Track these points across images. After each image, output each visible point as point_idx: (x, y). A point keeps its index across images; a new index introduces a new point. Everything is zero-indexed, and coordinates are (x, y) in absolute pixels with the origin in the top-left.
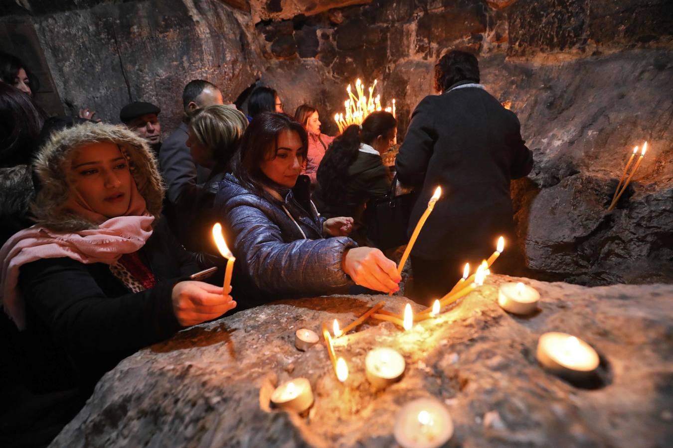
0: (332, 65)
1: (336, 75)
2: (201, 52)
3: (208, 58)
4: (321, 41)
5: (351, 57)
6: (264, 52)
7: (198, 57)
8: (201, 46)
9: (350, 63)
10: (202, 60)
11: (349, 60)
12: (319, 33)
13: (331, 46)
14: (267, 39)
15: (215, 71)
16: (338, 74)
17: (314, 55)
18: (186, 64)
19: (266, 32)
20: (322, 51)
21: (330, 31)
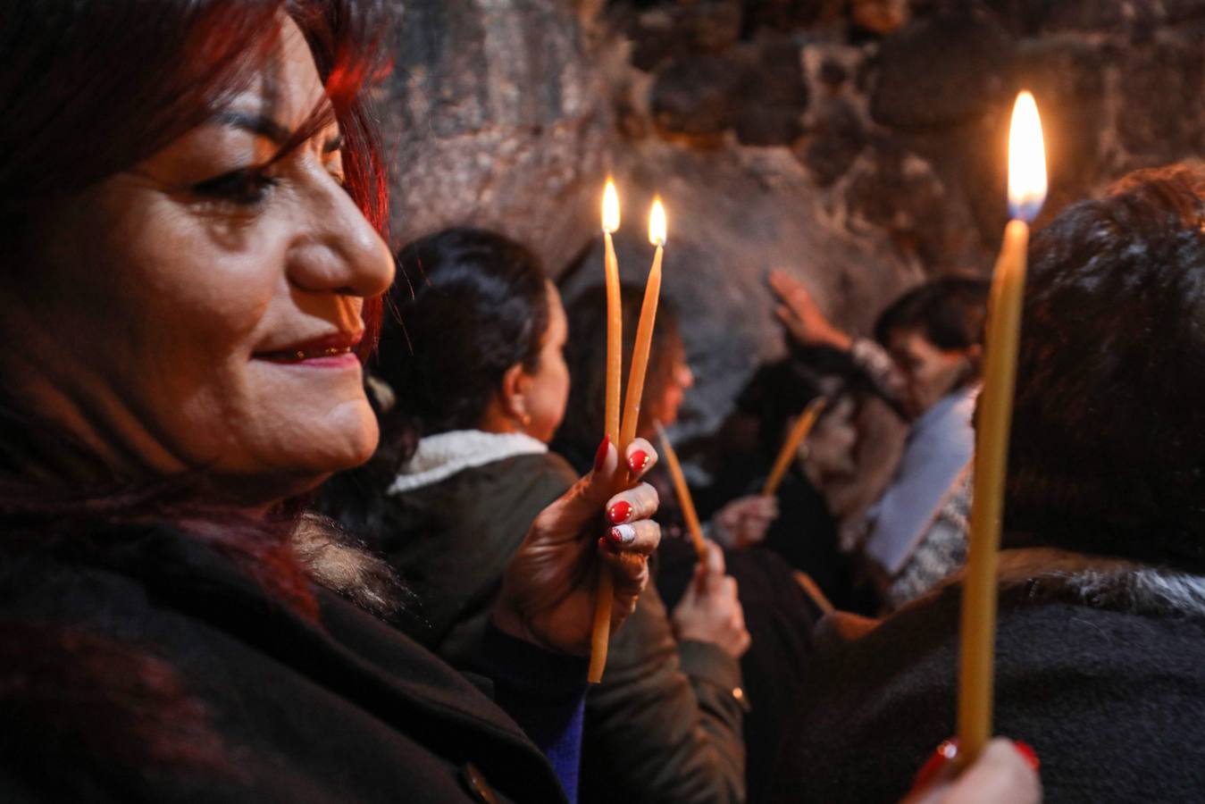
0: (843, 183)
1: (860, 222)
2: (481, 63)
3: (504, 90)
4: (817, 90)
5: (923, 154)
6: (623, 109)
7: (469, 79)
8: (480, 35)
9: (919, 181)
10: (483, 95)
11: (916, 166)
12: (812, 59)
13: (847, 111)
14: (641, 61)
15: (520, 149)
16: (869, 216)
17: (790, 135)
18: (419, 105)
19: (636, 33)
20: (820, 128)
21: (850, 58)
